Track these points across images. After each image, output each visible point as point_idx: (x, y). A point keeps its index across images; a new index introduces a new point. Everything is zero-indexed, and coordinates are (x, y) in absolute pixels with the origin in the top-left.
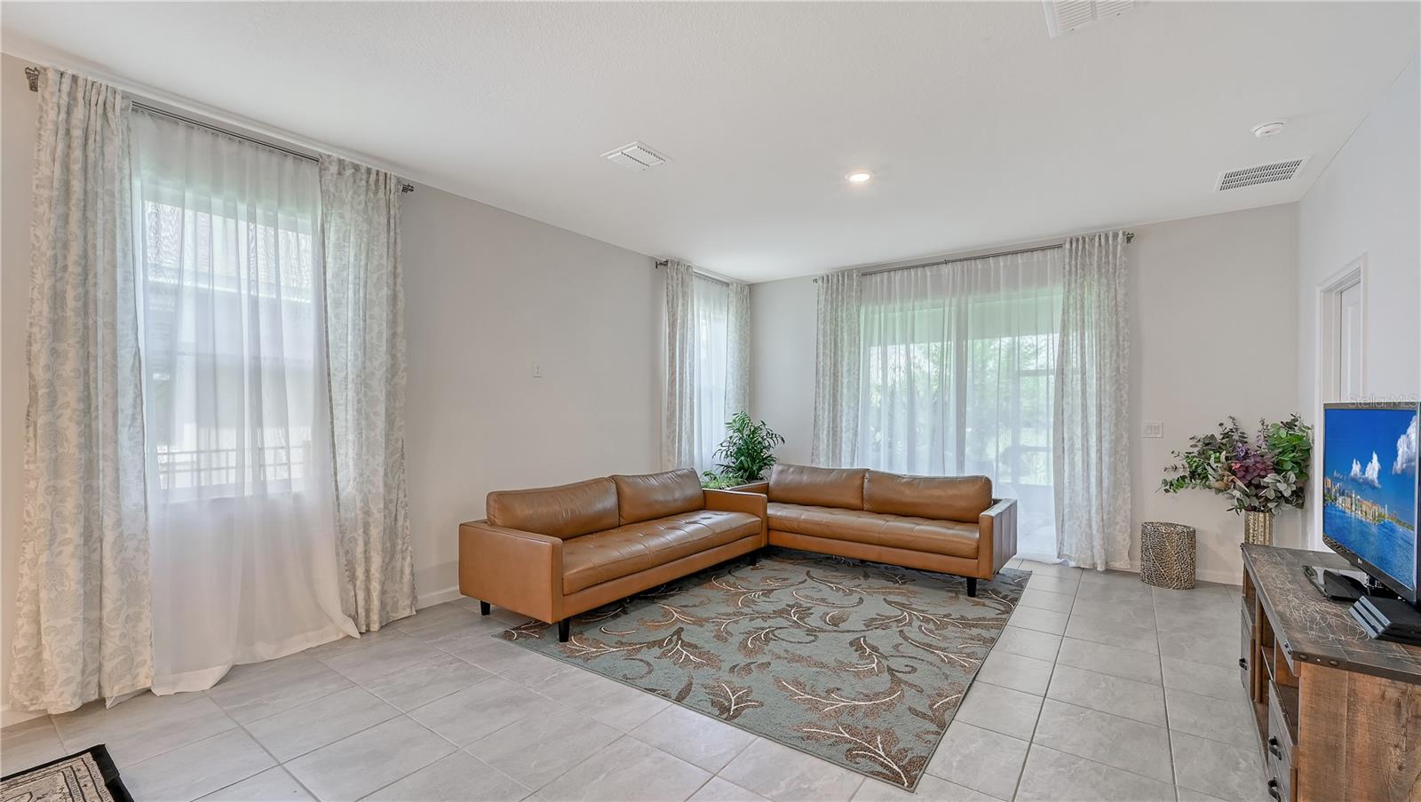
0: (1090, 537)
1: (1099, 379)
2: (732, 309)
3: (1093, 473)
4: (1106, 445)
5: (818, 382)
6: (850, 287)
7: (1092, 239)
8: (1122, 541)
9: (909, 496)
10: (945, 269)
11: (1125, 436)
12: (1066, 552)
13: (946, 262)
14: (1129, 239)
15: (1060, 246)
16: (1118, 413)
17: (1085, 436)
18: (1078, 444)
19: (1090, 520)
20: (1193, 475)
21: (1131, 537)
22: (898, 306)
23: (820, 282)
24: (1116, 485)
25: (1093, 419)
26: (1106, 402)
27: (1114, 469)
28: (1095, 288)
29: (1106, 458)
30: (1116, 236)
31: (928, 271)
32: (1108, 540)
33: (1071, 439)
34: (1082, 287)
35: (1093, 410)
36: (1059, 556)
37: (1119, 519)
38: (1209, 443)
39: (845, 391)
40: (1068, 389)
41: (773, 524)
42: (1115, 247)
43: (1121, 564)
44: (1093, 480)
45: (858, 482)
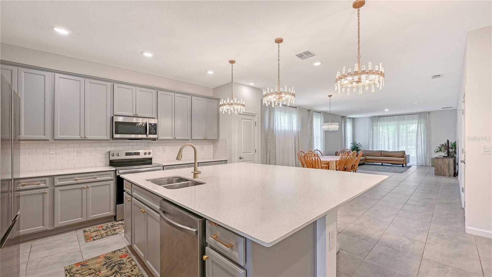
0: (422, 160)
1: (424, 135)
2: (351, 123)
3: (423, 150)
4: (425, 146)
5: (369, 136)
6: (376, 119)
7: (423, 113)
8: (428, 161)
9: (391, 154)
10: (395, 117)
11: (429, 144)
12: (418, 163)
13: (395, 116)
14: (429, 113)
15: (417, 114)
16: (427, 141)
17: (422, 144)
18: (420, 146)
19: (422, 158)
20: (440, 150)
21: (430, 160)
22: (386, 123)
23: (369, 118)
24: (427, 152)
25: (423, 142)
26: (425, 139)
27: (427, 150)
28: (423, 121)
29: (425, 148)
30: (427, 113)
31: (392, 117)
32: (425, 161)
33: (419, 145)
34: (421, 121)
35: (423, 140)
36: (417, 164)
37: (428, 158)
38: (443, 145)
39: (375, 138)
40: (418, 137)
41: (367, 159)
42: (426, 114)
43: (427, 165)
44: (423, 151)
45: (380, 152)
